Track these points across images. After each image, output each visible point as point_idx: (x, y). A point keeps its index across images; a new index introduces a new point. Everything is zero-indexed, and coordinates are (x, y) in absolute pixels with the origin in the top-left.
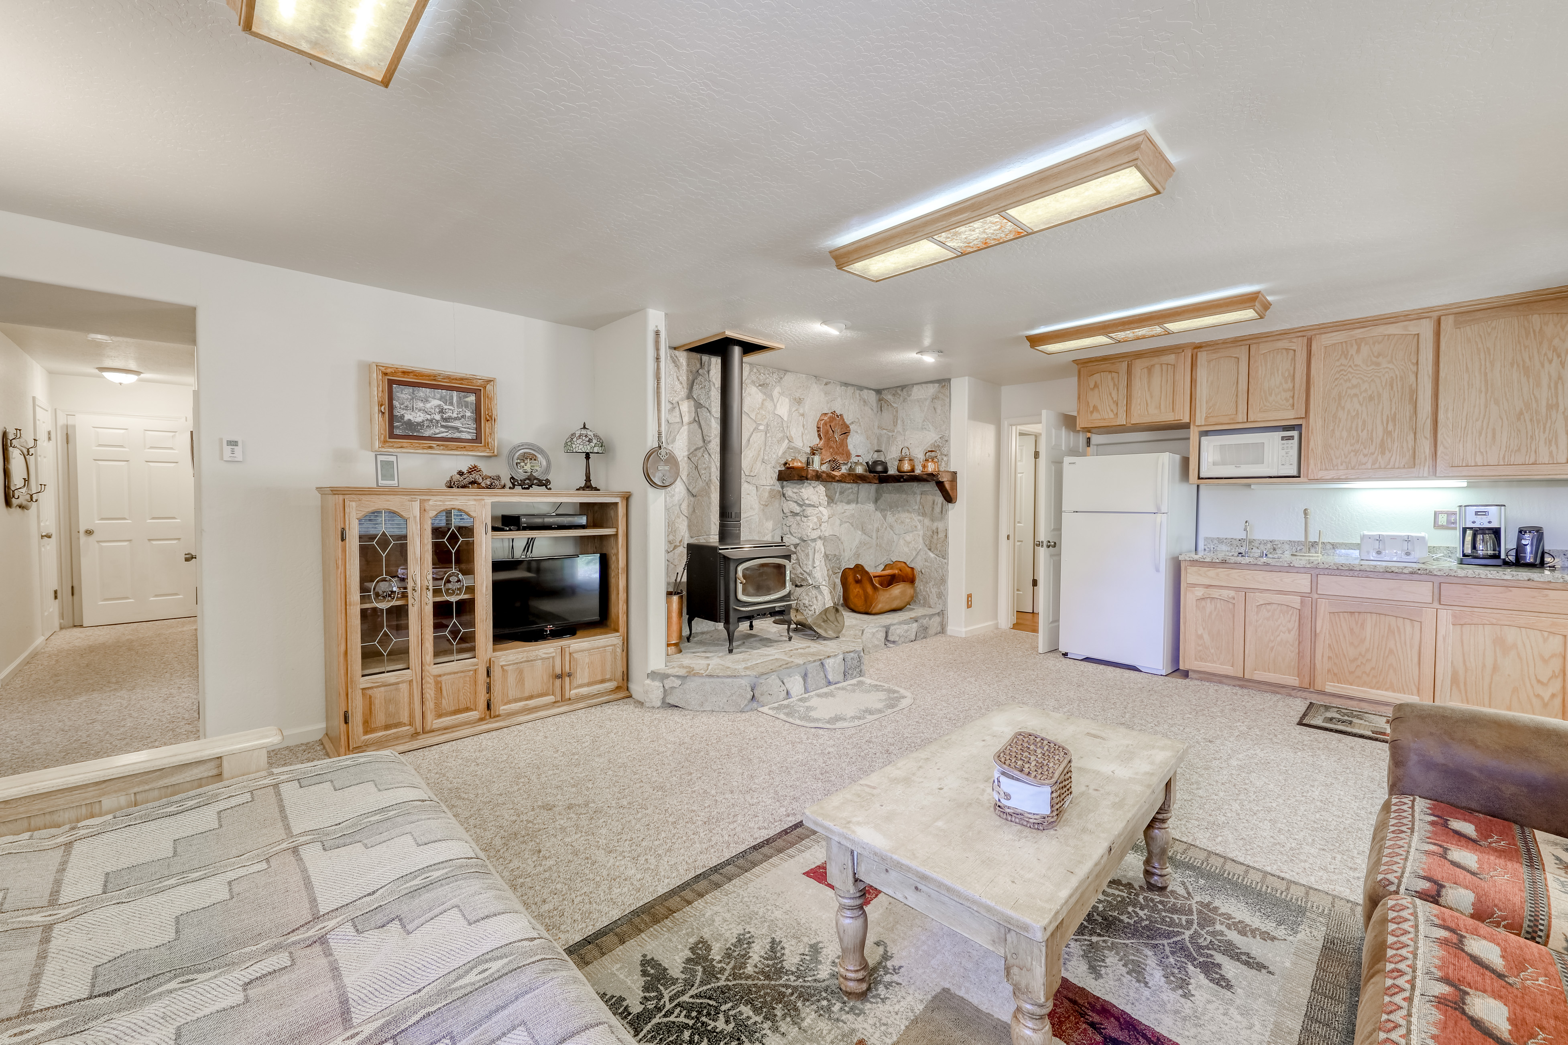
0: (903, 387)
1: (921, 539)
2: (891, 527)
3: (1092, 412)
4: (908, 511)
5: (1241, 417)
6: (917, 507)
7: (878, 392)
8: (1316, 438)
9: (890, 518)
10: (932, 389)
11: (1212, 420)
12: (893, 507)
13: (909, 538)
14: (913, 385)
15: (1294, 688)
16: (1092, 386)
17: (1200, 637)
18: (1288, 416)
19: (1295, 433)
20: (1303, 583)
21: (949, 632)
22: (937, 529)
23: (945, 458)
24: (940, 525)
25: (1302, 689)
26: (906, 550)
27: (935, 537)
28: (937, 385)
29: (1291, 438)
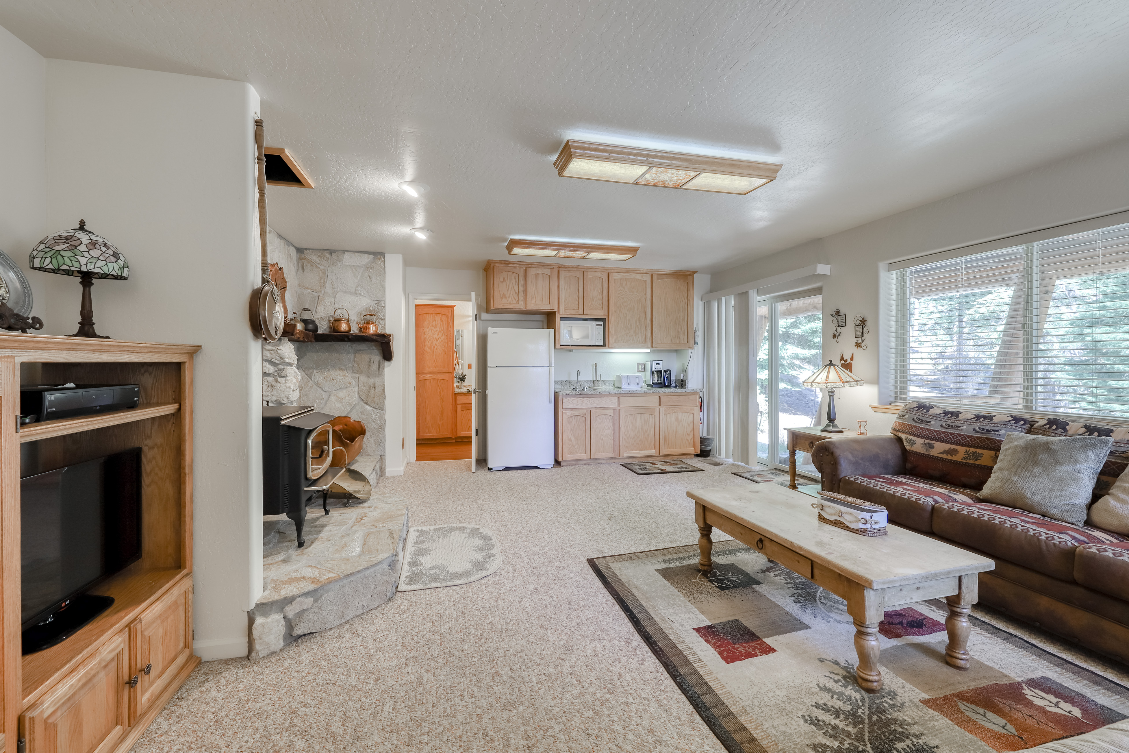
0: (331, 252)
1: (356, 394)
2: (319, 385)
3: (502, 298)
4: (340, 369)
5: (581, 312)
6: (350, 365)
7: (300, 250)
8: (612, 327)
9: (318, 376)
10: (366, 259)
11: (568, 312)
12: (321, 366)
13: (341, 394)
14: (344, 251)
15: (611, 459)
16: (502, 280)
17: (570, 440)
18: (600, 313)
19: (601, 323)
20: (613, 402)
21: (387, 474)
22: (375, 384)
23: (382, 322)
24: (378, 381)
25: (615, 458)
26: (338, 405)
27: (372, 391)
28: (372, 256)
29: (600, 325)
